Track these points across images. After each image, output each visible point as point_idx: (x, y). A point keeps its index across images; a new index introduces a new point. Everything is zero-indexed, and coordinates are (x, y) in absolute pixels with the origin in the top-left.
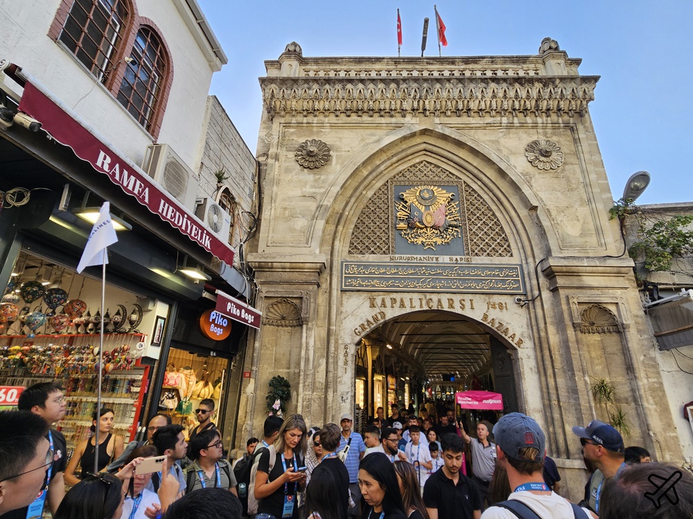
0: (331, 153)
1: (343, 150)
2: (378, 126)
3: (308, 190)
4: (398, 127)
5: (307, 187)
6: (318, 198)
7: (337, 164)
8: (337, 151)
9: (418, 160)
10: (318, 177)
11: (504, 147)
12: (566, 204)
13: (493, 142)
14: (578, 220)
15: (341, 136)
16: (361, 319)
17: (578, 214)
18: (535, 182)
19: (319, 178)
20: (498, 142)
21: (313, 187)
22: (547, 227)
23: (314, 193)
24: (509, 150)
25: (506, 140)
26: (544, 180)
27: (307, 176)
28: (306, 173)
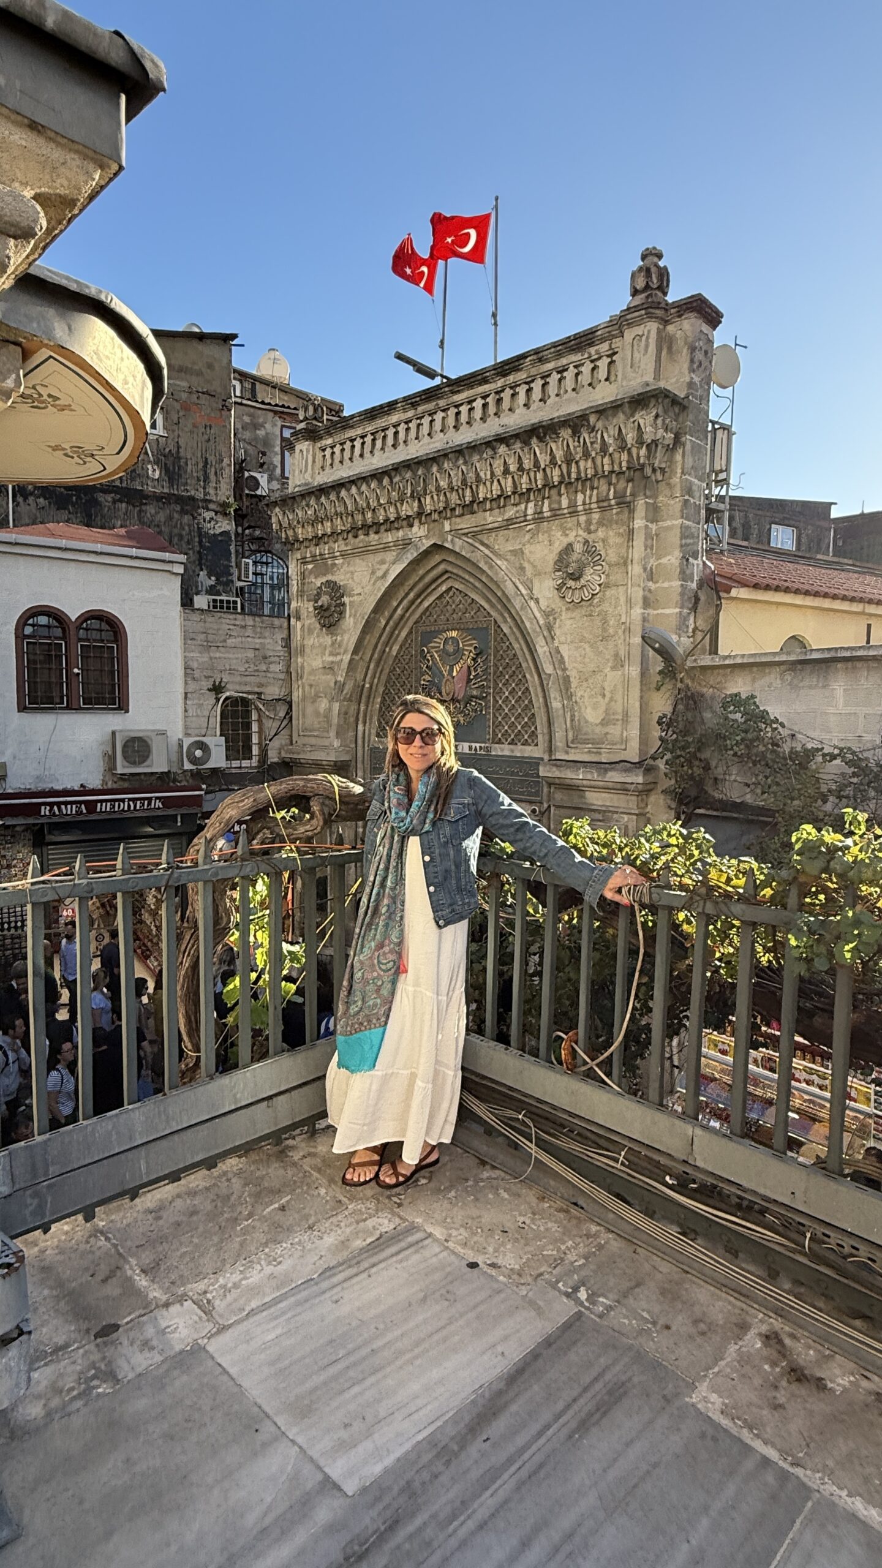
0: (346, 599)
1: (355, 592)
2: (386, 548)
3: (328, 658)
4: (407, 543)
5: (327, 653)
6: (335, 670)
7: (349, 616)
8: (350, 596)
9: (444, 588)
11: (529, 561)
12: (592, 667)
13: (514, 552)
14: (604, 696)
15: (351, 569)
17: (606, 685)
18: (560, 627)
19: (335, 640)
20: (523, 553)
21: (331, 654)
22: (557, 710)
23: (332, 662)
24: (535, 567)
25: (532, 548)
26: (571, 621)
27: (326, 638)
28: (324, 634)
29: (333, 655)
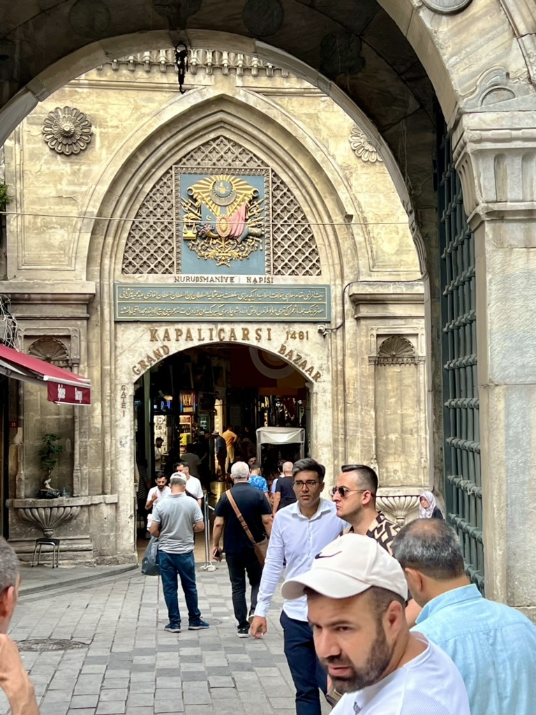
0: (93, 129)
1: (109, 124)
2: (158, 87)
3: (65, 188)
4: (187, 88)
5: (64, 182)
6: (79, 199)
7: (101, 147)
8: (101, 126)
9: (212, 136)
10: (77, 167)
15: (105, 100)
16: (140, 354)
19: (79, 170)
20: (318, 117)
21: (71, 183)
23: (74, 192)
24: (329, 129)
25: (328, 115)
26: (366, 176)
27: (62, 166)
28: (60, 162)
29: (76, 184)
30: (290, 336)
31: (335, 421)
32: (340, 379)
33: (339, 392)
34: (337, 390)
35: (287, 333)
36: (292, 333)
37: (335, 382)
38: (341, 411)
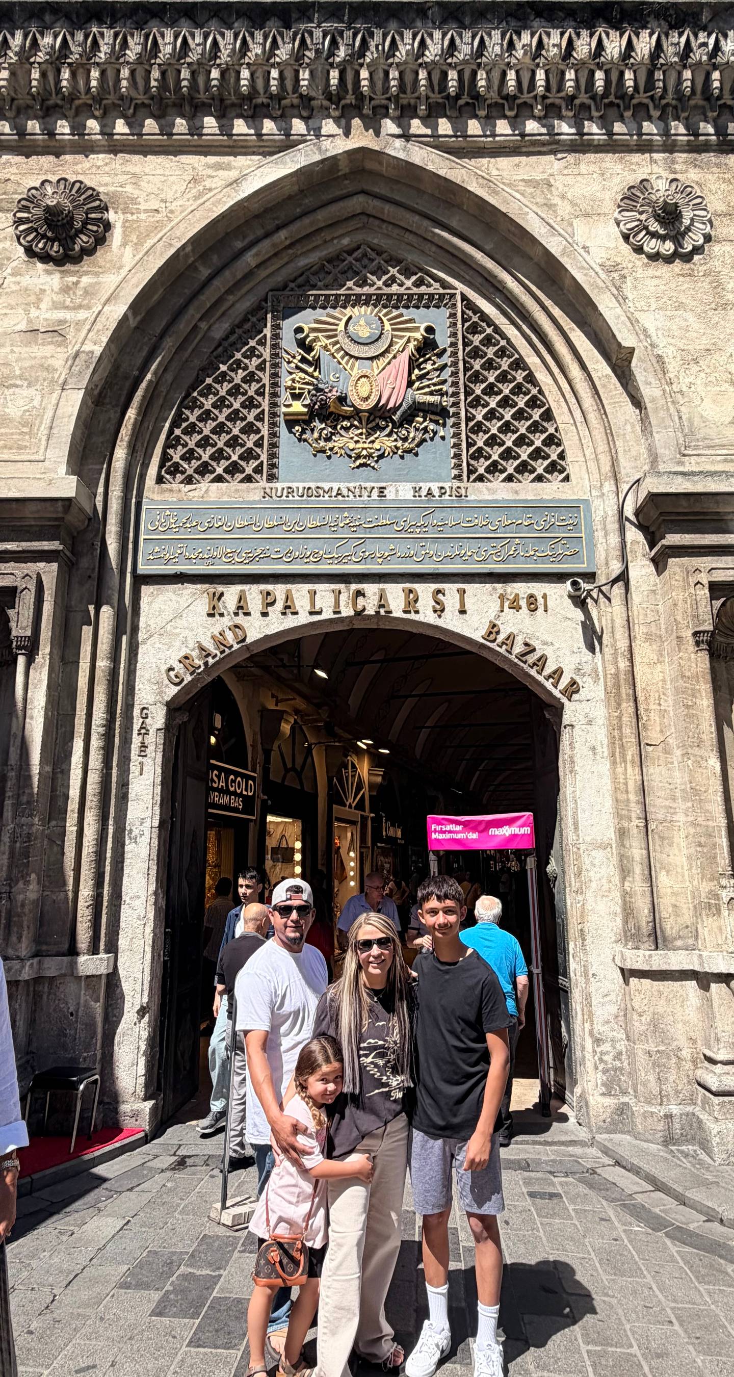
0: (111, 215)
1: (142, 207)
2: (238, 142)
3: (45, 315)
4: (291, 144)
5: (43, 306)
6: (70, 333)
7: (124, 245)
8: (125, 211)
10: (75, 279)
13: (534, 184)
14: (733, 383)
15: (137, 169)
18: (635, 287)
19: (76, 283)
20: (550, 185)
21: (56, 306)
23: (61, 322)
24: (573, 204)
25: (570, 180)
26: (656, 282)
27: (45, 278)
28: (41, 272)
29: (67, 308)
30: (507, 604)
31: (618, 789)
32: (625, 690)
33: (625, 719)
34: (620, 718)
35: (502, 597)
36: (511, 597)
37: (613, 698)
38: (633, 762)
